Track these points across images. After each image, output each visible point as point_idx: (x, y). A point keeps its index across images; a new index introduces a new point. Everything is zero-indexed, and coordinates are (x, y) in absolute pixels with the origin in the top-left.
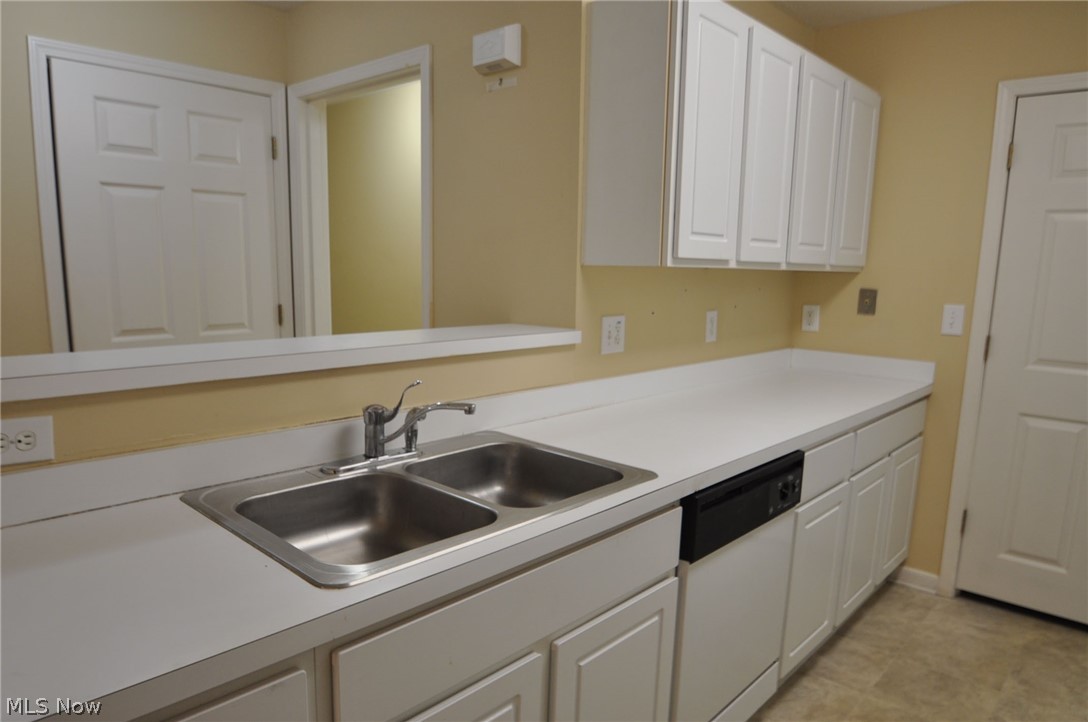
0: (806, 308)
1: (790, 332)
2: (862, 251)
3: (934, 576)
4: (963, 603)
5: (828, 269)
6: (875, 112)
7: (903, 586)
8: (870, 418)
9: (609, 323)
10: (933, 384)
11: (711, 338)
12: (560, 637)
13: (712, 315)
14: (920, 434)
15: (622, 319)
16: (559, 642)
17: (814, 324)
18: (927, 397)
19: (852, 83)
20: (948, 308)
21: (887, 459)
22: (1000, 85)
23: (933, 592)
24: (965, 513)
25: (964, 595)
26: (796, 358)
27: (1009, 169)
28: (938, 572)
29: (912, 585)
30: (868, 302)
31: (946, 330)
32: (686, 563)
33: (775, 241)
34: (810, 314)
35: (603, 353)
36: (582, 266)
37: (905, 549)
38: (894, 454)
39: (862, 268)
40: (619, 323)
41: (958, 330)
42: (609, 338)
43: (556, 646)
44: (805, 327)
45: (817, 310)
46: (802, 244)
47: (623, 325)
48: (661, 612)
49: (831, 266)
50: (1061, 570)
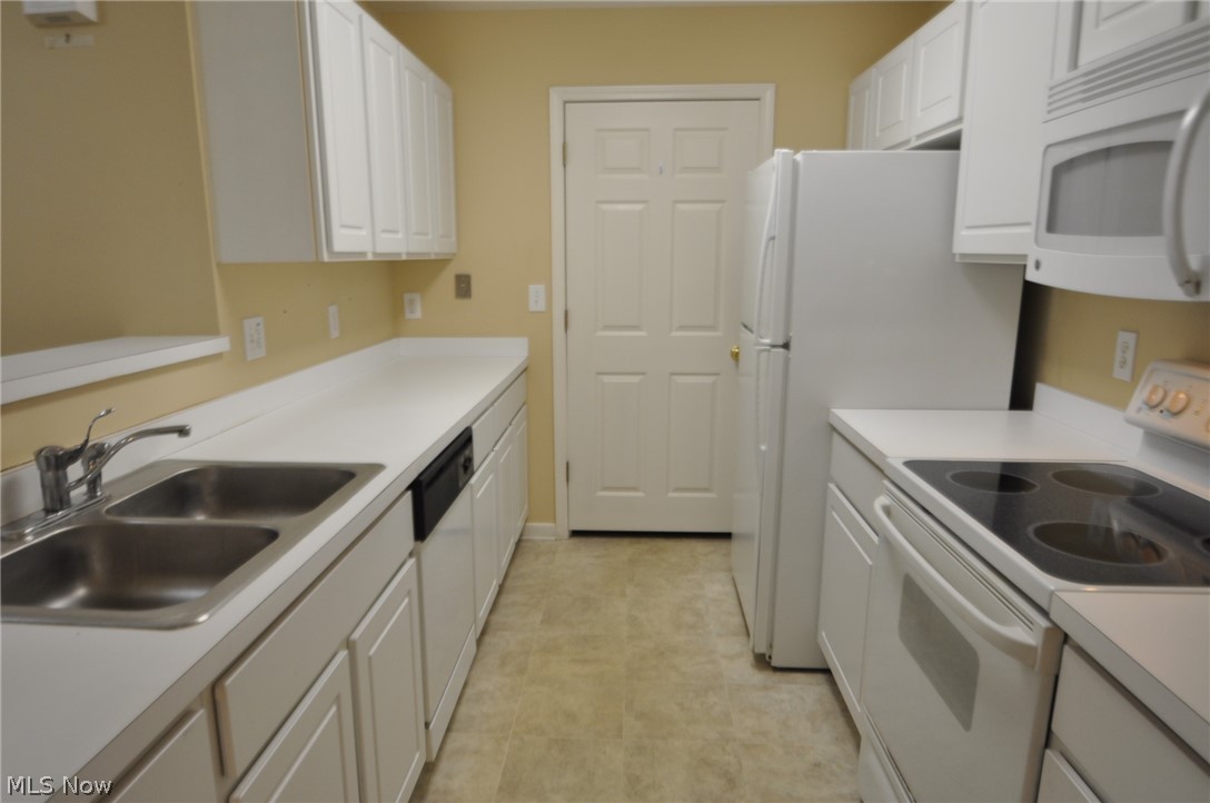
0: (407, 297)
1: (395, 323)
2: (454, 239)
3: (552, 525)
4: (576, 540)
5: (433, 257)
6: (450, 104)
7: (528, 540)
8: (499, 392)
9: (249, 324)
10: (528, 358)
11: (335, 333)
12: (353, 631)
13: (333, 310)
14: (524, 404)
15: (259, 320)
16: (356, 635)
17: (416, 312)
18: (525, 370)
19: (431, 76)
20: (533, 288)
21: (510, 428)
22: (551, 90)
23: (553, 538)
24: (568, 464)
25: (576, 534)
26: (404, 346)
27: (565, 165)
28: (554, 521)
29: (536, 538)
30: (463, 286)
31: (533, 307)
32: (419, 543)
33: (396, 232)
34: (412, 302)
35: (250, 358)
36: (218, 265)
37: (526, 507)
38: (514, 422)
39: (454, 254)
40: (258, 325)
41: (541, 306)
42: (252, 341)
43: (354, 642)
44: (408, 316)
45: (417, 297)
46: (417, 233)
47: (261, 326)
48: (409, 593)
49: (436, 254)
50: (641, 494)
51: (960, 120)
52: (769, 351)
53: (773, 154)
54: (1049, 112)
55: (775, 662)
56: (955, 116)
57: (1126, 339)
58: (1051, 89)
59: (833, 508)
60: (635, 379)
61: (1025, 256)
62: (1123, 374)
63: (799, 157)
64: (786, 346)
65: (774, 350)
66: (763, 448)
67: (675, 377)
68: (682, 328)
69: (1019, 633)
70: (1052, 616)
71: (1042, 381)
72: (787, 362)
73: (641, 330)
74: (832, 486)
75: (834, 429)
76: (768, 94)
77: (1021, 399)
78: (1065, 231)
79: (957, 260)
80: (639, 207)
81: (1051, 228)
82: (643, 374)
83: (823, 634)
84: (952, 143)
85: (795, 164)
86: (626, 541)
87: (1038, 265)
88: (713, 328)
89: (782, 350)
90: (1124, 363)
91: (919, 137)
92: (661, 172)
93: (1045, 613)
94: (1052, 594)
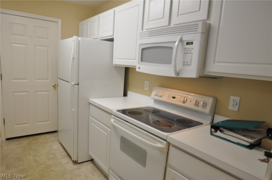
4: (8, 141)
24: (4, 119)
25: (8, 139)
50: (29, 125)
51: (113, 35)
52: (74, 86)
53: (73, 37)
54: (140, 37)
55: (79, 162)
56: (112, 34)
57: (147, 82)
58: (140, 33)
59: (92, 122)
60: (25, 93)
61: (136, 66)
62: (147, 89)
63: (80, 39)
64: (78, 84)
65: (75, 85)
66: (73, 110)
67: (37, 92)
68: (38, 79)
69: (159, 145)
70: (167, 141)
71: (129, 91)
72: (78, 88)
73: (26, 80)
74: (90, 117)
75: (90, 103)
76: (60, 22)
77: (125, 95)
78: (145, 62)
79: (114, 65)
80: (24, 46)
81: (142, 61)
82: (28, 92)
83: (91, 152)
84: (112, 40)
85: (79, 40)
86: (25, 138)
87: (139, 68)
88: (47, 79)
89: (77, 85)
90: (147, 87)
91: (100, 38)
92: (31, 37)
93: (166, 140)
94: (167, 136)
